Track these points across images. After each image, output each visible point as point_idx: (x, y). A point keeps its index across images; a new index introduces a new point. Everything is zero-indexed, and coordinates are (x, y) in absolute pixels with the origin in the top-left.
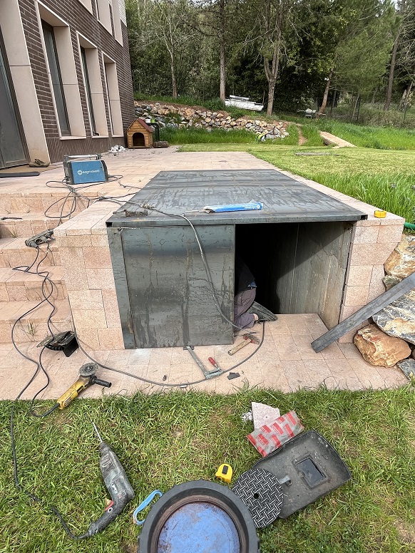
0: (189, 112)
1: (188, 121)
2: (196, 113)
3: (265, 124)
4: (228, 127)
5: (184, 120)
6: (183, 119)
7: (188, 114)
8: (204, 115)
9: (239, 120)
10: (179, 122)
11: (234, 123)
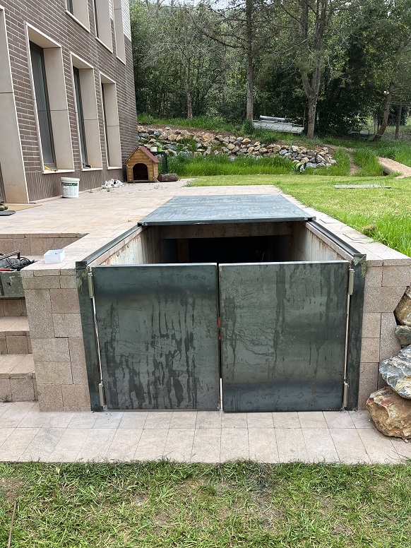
0: (208, 137)
1: (205, 148)
2: (216, 139)
3: (305, 150)
4: (256, 155)
5: (200, 148)
6: (199, 145)
7: (206, 140)
8: (226, 140)
9: (272, 146)
10: (194, 149)
11: (265, 150)
